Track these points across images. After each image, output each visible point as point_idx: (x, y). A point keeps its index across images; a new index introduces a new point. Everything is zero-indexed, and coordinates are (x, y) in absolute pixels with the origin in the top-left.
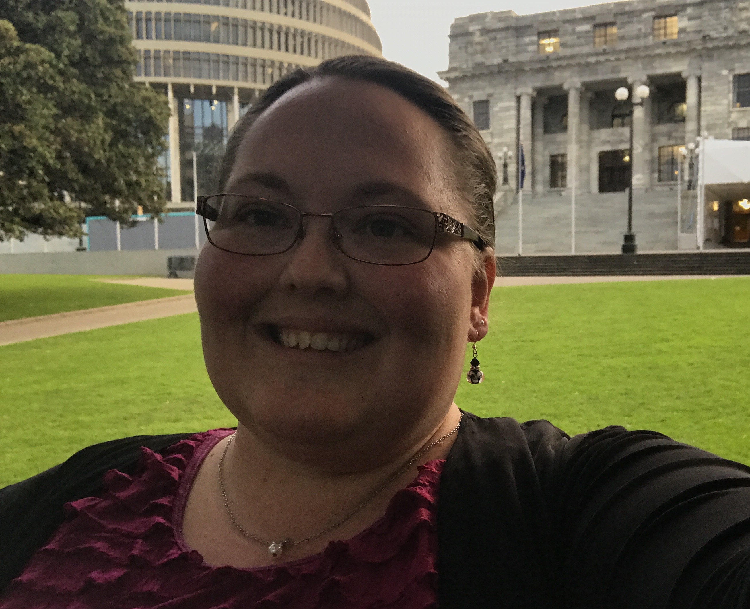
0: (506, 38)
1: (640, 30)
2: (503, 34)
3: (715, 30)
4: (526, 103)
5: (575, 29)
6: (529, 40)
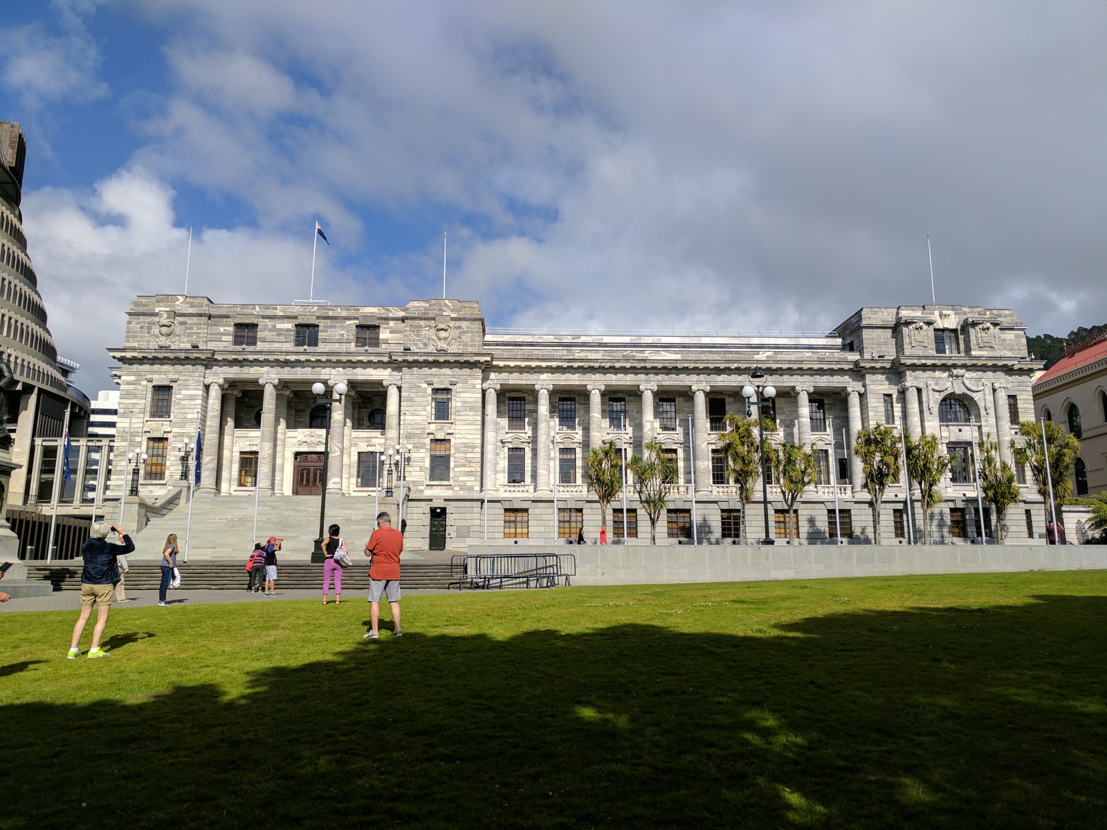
0: (197, 324)
1: (342, 335)
2: (195, 319)
3: (416, 345)
4: (215, 393)
5: (275, 326)
6: (225, 330)
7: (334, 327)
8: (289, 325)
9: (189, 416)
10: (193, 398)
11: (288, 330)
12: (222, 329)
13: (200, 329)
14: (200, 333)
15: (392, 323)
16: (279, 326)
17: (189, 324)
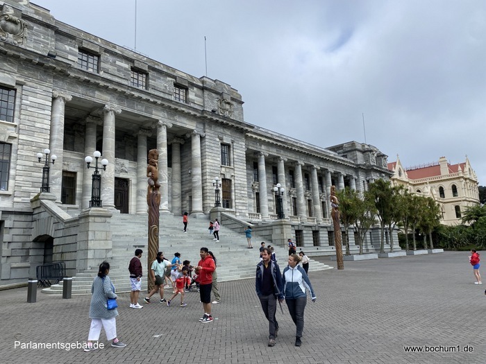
0: (44, 34)
1: (166, 87)
2: (41, 29)
4: (60, 107)
5: (115, 62)
6: (70, 49)
7: (159, 79)
8: (126, 66)
9: (38, 125)
10: (41, 107)
11: (125, 69)
12: (68, 48)
13: (48, 39)
14: (48, 44)
15: (195, 89)
16: (118, 63)
17: (36, 30)
